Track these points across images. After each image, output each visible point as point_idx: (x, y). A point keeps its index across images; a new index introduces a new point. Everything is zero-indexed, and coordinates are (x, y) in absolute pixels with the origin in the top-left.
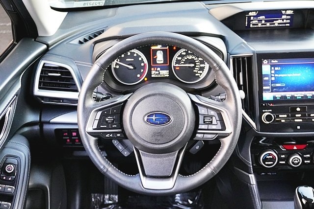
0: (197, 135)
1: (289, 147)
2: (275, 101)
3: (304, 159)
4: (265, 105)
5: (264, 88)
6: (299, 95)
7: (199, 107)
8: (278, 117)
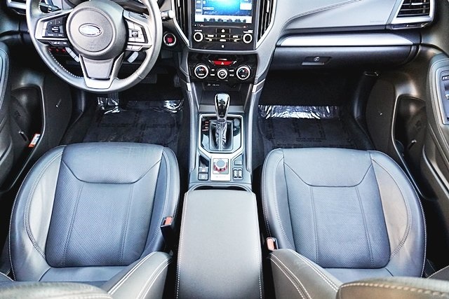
0: (128, 46)
1: (217, 63)
2: (205, 23)
3: (229, 73)
4: (196, 25)
5: (197, 10)
6: (225, 18)
7: (128, 23)
8: (207, 37)
